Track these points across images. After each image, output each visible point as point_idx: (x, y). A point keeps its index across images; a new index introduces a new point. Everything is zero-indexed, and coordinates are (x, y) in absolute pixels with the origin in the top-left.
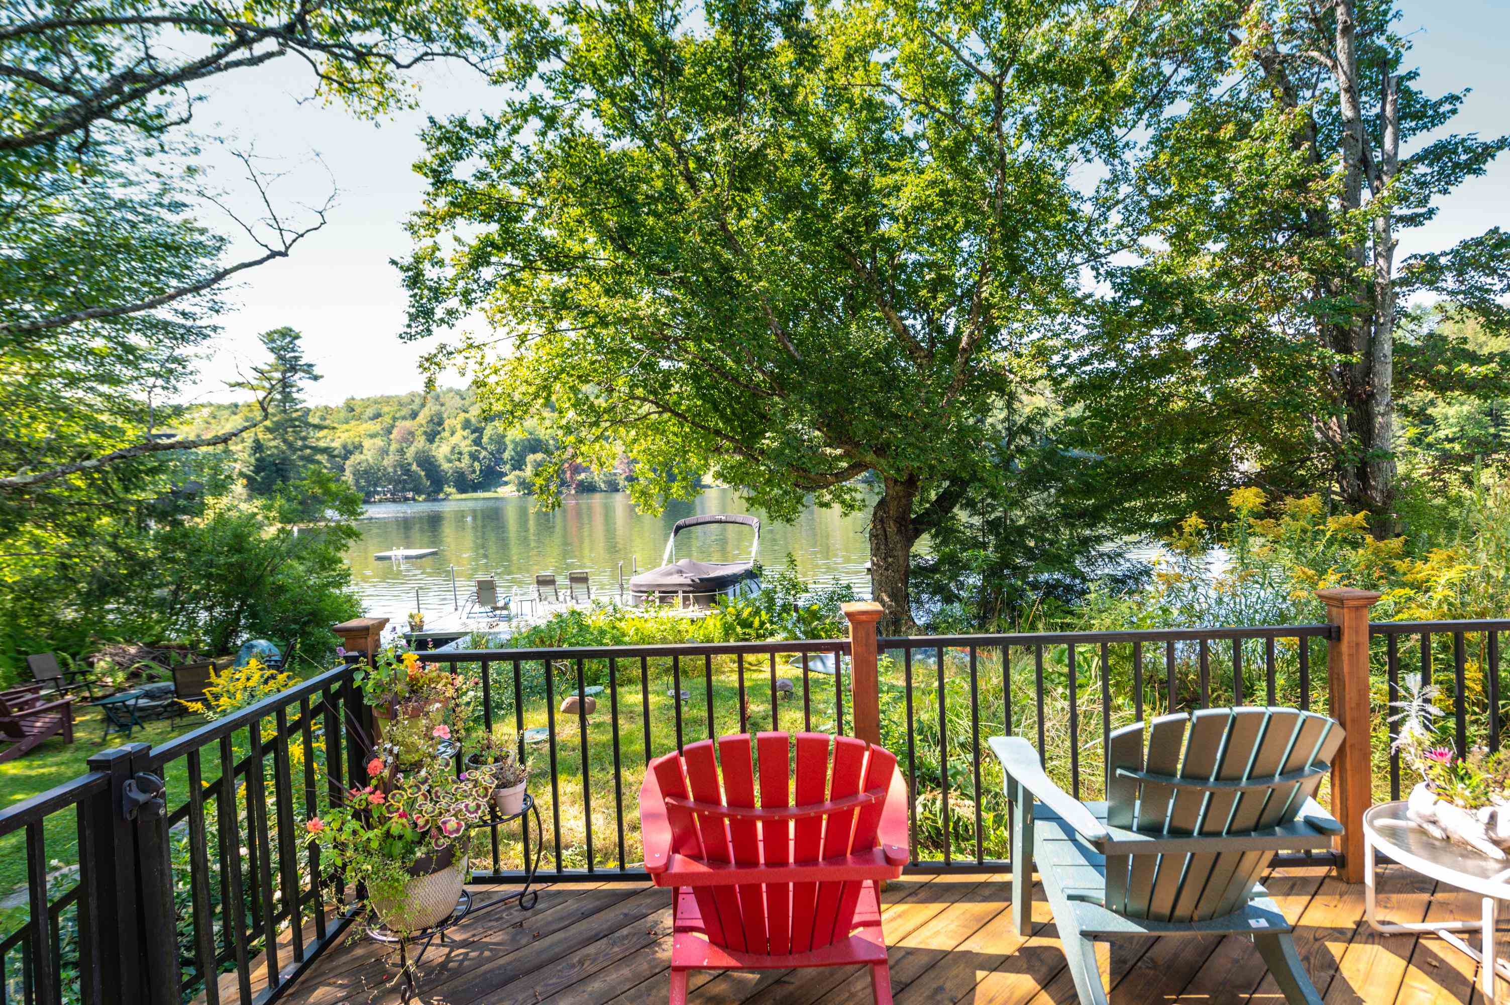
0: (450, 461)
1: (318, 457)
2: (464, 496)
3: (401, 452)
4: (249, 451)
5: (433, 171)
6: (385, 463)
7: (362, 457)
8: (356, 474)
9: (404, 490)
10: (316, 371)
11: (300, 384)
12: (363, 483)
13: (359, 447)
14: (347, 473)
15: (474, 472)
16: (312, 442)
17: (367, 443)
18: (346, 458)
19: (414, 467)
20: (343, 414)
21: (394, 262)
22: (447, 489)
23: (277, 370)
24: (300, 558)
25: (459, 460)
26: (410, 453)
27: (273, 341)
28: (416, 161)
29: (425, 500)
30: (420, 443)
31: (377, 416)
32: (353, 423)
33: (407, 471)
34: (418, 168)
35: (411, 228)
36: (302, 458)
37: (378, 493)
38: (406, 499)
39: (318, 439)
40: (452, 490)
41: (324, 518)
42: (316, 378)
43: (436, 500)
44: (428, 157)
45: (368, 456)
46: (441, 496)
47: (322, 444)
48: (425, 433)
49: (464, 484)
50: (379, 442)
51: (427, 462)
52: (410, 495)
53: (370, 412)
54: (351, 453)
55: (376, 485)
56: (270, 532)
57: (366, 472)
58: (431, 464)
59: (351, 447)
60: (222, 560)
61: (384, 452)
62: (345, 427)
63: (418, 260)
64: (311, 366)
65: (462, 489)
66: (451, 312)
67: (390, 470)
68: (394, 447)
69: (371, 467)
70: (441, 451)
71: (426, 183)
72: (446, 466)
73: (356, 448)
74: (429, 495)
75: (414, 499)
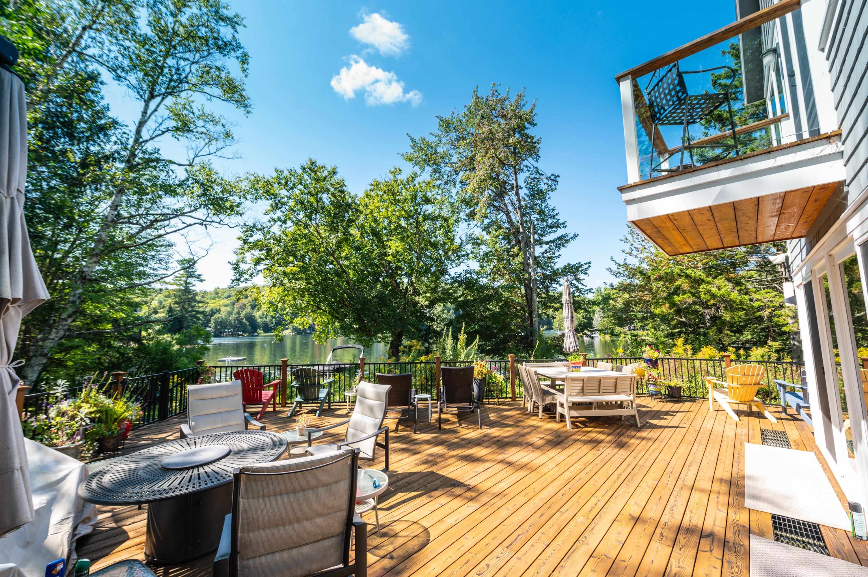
0: (261, 318)
1: (199, 316)
2: (266, 334)
3: (239, 313)
4: (166, 312)
5: (244, 240)
6: (230, 318)
7: (220, 315)
8: (216, 323)
9: (238, 331)
10: (202, 278)
11: (194, 283)
12: (219, 327)
13: (219, 311)
14: (212, 322)
15: (272, 323)
16: (196, 309)
17: (223, 309)
18: (212, 315)
19: (244, 320)
20: (213, 295)
21: (229, 263)
22: (259, 331)
23: (184, 277)
24: (187, 357)
25: (266, 318)
26: (243, 314)
27: (184, 264)
28: (238, 236)
29: (248, 336)
30: (248, 309)
31: (229, 297)
32: (217, 299)
33: (240, 322)
34: (239, 239)
35: (236, 252)
36: (190, 316)
37: (226, 332)
38: (239, 335)
39: (199, 307)
40: (262, 331)
41: (197, 343)
42: (202, 281)
43: (253, 336)
44: (242, 235)
45: (223, 315)
46: (256, 334)
47: (201, 310)
48: (251, 305)
49: (267, 329)
50: (229, 309)
51: (250, 318)
52: (241, 333)
53: (226, 295)
54: (215, 313)
55: (225, 328)
56: (176, 347)
57: (221, 322)
58: (252, 319)
59: (215, 311)
60: (159, 357)
61: (230, 313)
62: (213, 301)
63: (238, 262)
64: (200, 275)
65: (266, 331)
66: (246, 279)
67: (233, 321)
68: (236, 311)
69: (224, 320)
70: (257, 314)
71: (241, 243)
72: (259, 320)
73: (217, 311)
74: (250, 333)
75: (242, 335)
